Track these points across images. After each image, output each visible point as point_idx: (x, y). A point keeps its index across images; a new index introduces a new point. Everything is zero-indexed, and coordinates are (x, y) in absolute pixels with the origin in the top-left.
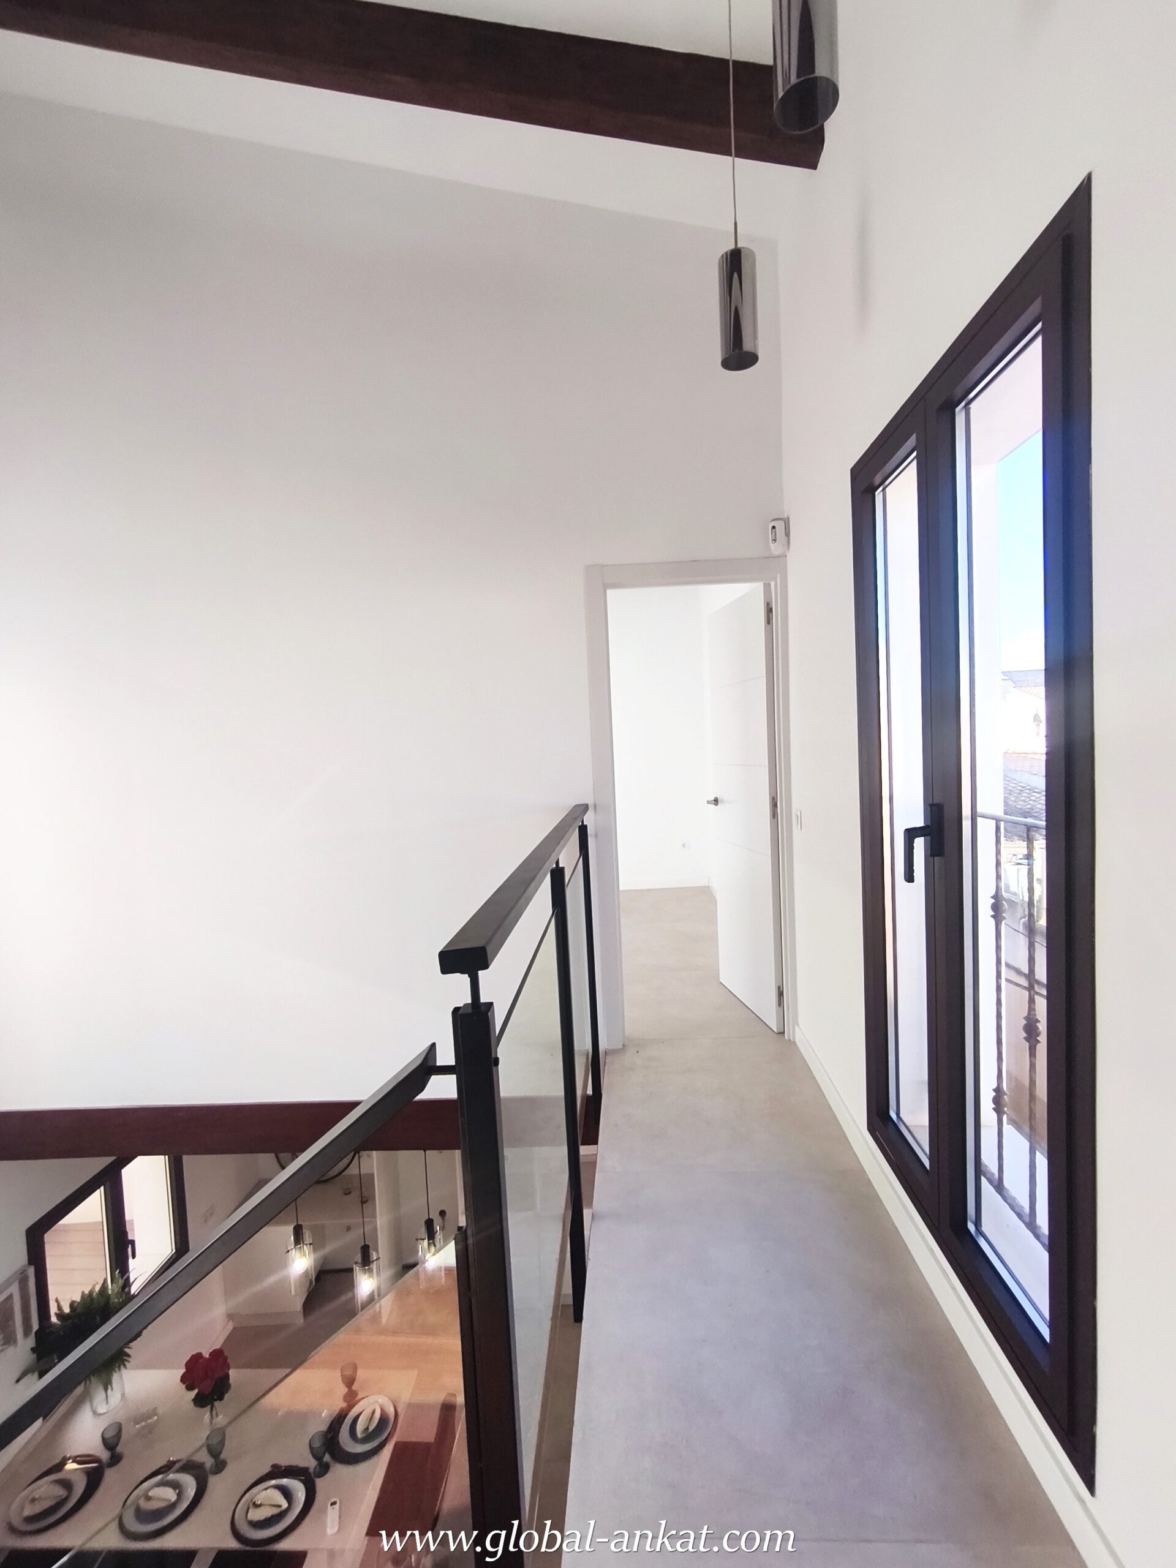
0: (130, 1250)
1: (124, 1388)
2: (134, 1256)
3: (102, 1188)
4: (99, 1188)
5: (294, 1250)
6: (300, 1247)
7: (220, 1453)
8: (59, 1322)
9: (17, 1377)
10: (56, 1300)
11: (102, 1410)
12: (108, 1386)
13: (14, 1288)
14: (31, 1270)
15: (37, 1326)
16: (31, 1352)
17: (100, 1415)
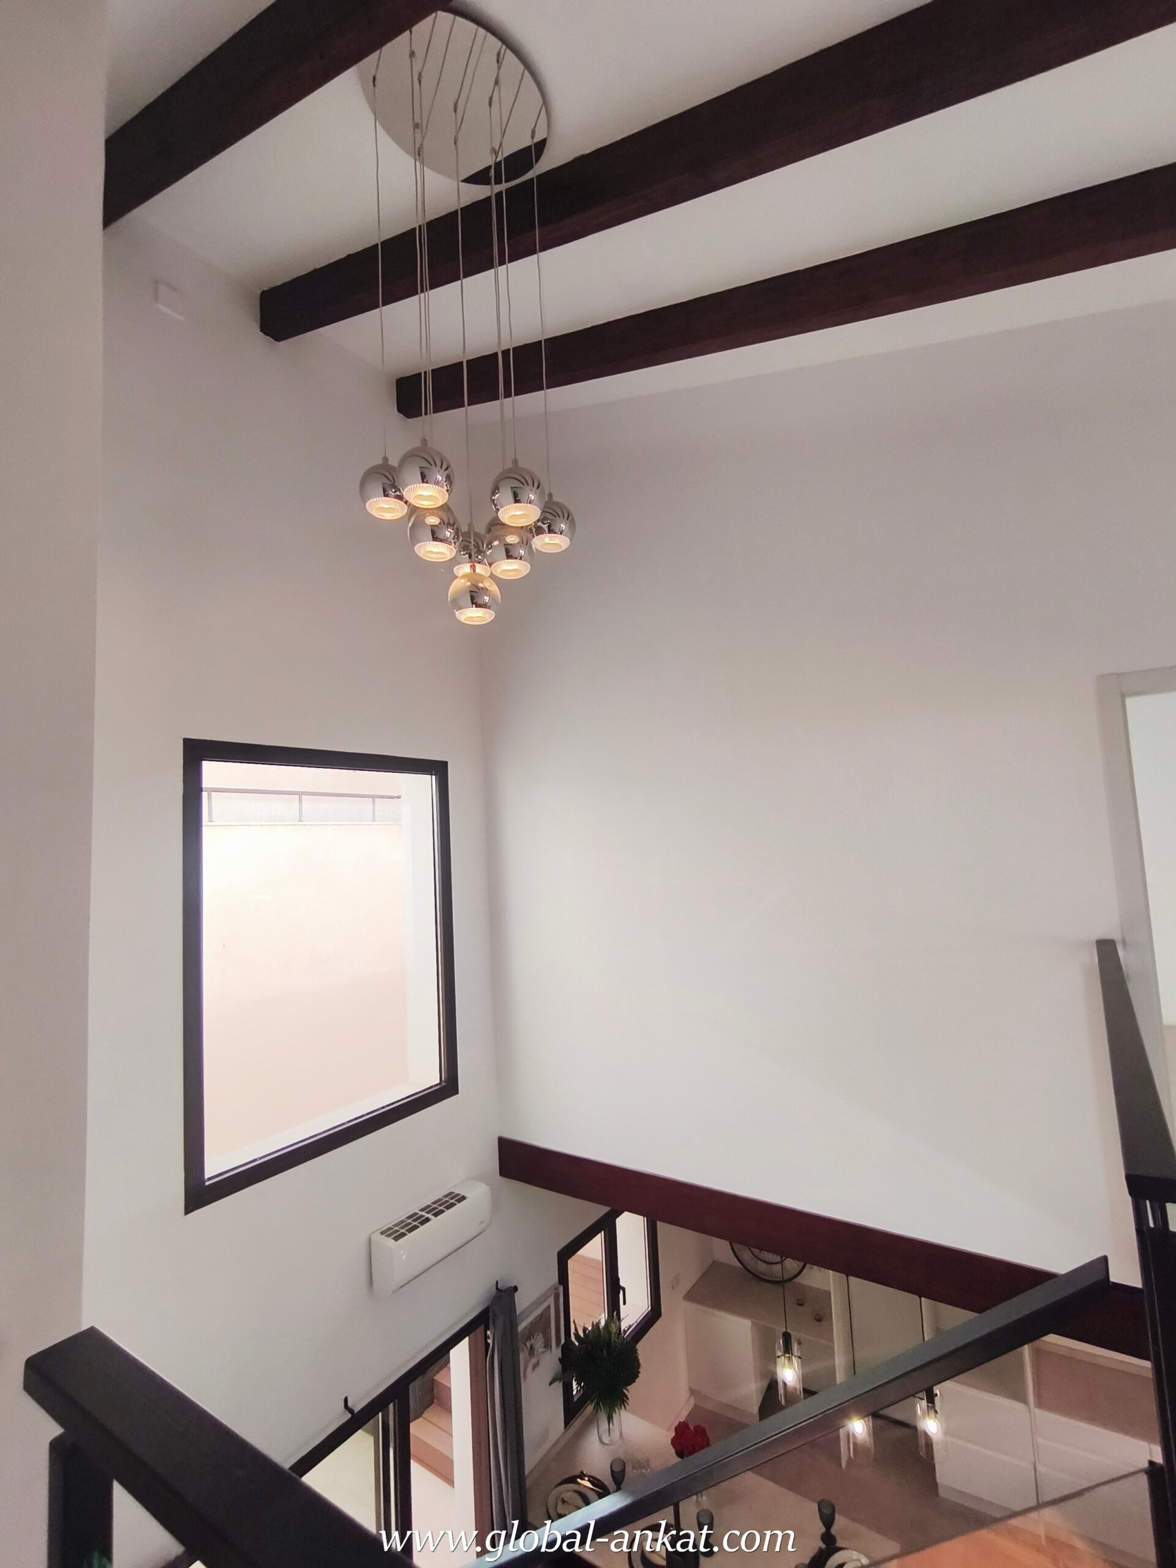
0: (621, 1295)
1: (621, 1428)
2: (624, 1303)
3: (603, 1232)
4: (601, 1232)
5: (783, 1357)
6: (789, 1357)
8: (577, 1344)
9: (549, 1381)
10: (574, 1322)
11: (606, 1439)
12: (610, 1419)
13: (551, 1301)
14: (561, 1289)
15: (563, 1341)
16: (558, 1362)
17: (605, 1444)
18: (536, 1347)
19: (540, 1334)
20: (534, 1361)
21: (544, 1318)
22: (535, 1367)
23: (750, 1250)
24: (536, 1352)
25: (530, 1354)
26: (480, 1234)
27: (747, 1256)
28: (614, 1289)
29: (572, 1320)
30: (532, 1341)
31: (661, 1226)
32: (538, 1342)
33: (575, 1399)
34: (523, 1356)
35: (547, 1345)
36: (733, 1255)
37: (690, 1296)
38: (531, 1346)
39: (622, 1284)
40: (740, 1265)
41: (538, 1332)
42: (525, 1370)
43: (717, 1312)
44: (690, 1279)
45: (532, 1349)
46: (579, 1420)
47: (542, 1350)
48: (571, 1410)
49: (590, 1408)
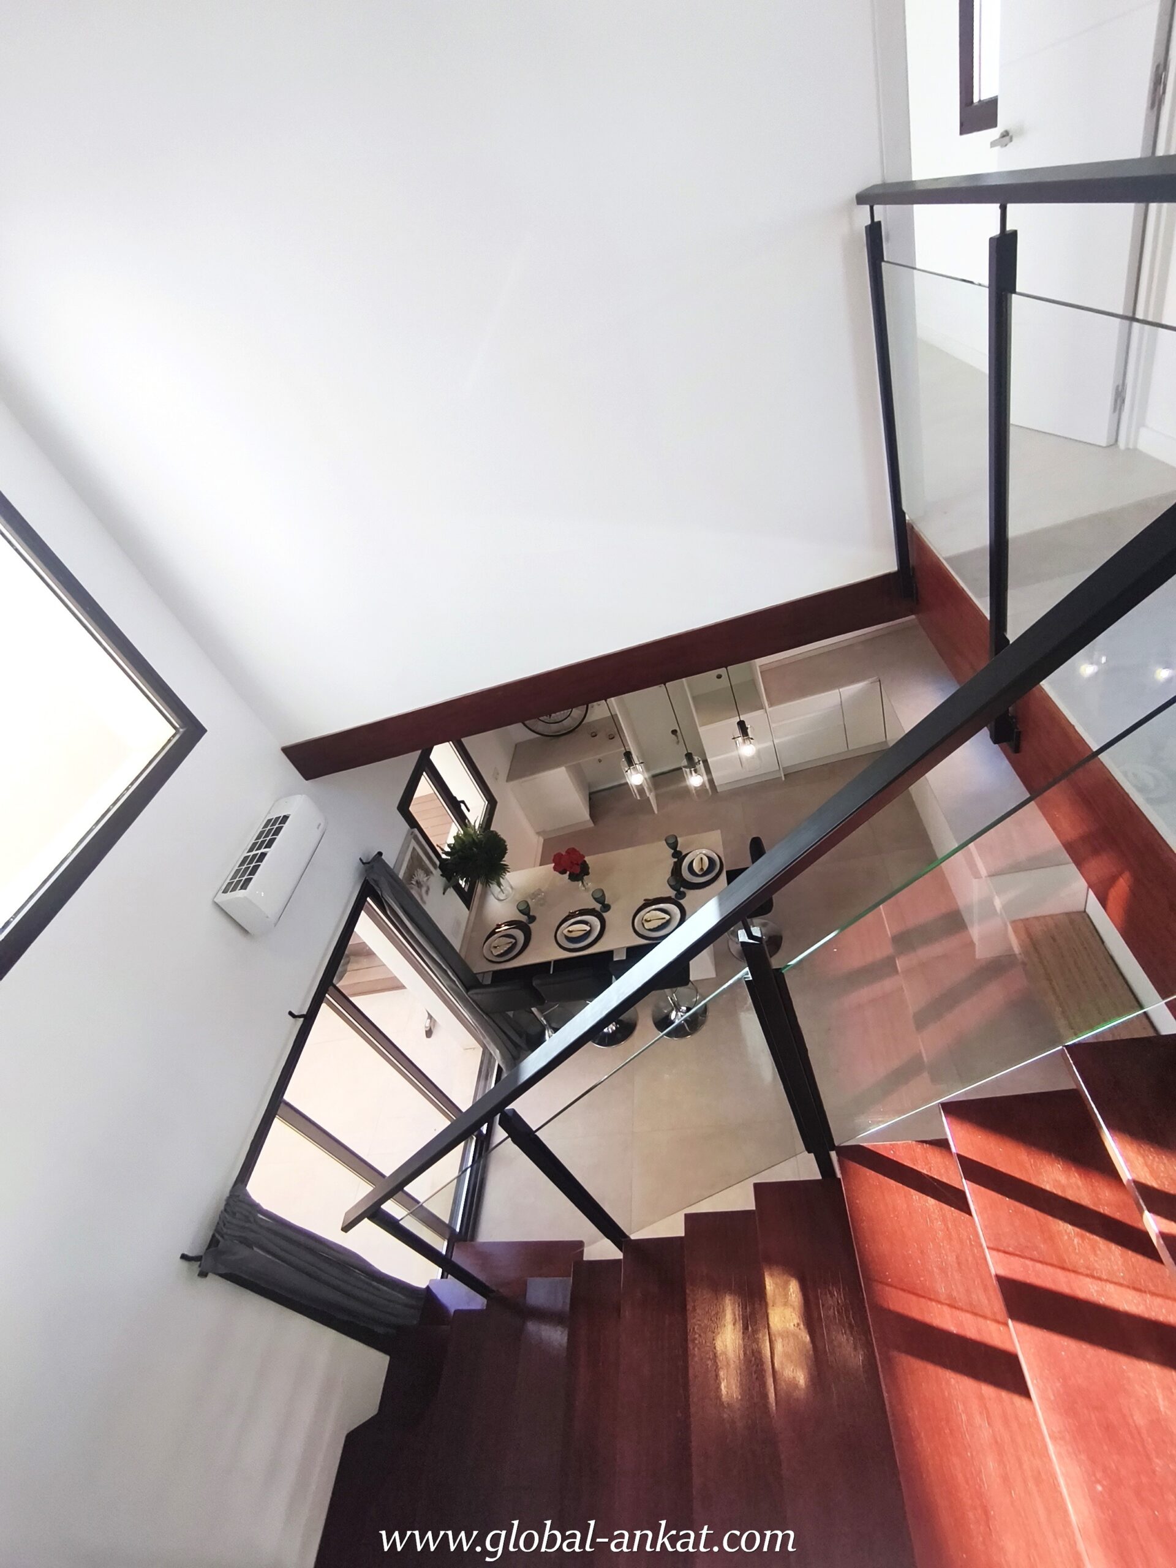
0: (462, 807)
1: (510, 884)
2: (469, 810)
3: (424, 773)
4: (422, 774)
6: (634, 767)
7: (604, 901)
8: (449, 858)
9: (442, 892)
10: (438, 846)
11: (502, 897)
12: (499, 885)
13: (413, 843)
14: (416, 831)
15: (438, 863)
16: (442, 877)
17: (503, 900)
18: (421, 880)
19: (418, 870)
20: (424, 890)
21: (415, 857)
22: (427, 892)
23: (540, 720)
24: (422, 883)
25: (418, 887)
26: (322, 836)
27: (540, 726)
28: (455, 806)
29: (435, 845)
30: (416, 878)
31: (464, 740)
32: (420, 876)
33: (466, 889)
34: (414, 892)
35: (428, 873)
36: (530, 731)
37: (510, 778)
38: (417, 882)
39: (459, 799)
40: (538, 736)
41: (416, 870)
42: (422, 899)
43: (537, 776)
44: (504, 767)
45: (419, 884)
46: (476, 899)
47: (425, 879)
48: (467, 898)
49: (479, 887)
